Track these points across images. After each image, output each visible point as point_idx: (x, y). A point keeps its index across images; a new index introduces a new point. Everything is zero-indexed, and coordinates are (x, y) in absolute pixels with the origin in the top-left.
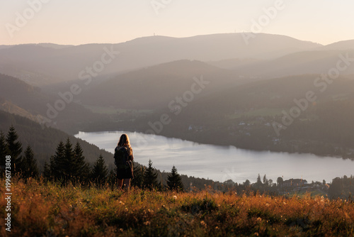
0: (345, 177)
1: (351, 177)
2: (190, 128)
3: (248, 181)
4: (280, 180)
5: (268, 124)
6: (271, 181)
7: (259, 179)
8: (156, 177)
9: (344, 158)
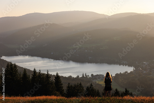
0: (120, 73)
1: (123, 73)
2: (52, 53)
3: (78, 76)
4: (92, 75)
5: (86, 51)
6: (88, 76)
7: (83, 75)
8: (50, 78)
9: (120, 65)
